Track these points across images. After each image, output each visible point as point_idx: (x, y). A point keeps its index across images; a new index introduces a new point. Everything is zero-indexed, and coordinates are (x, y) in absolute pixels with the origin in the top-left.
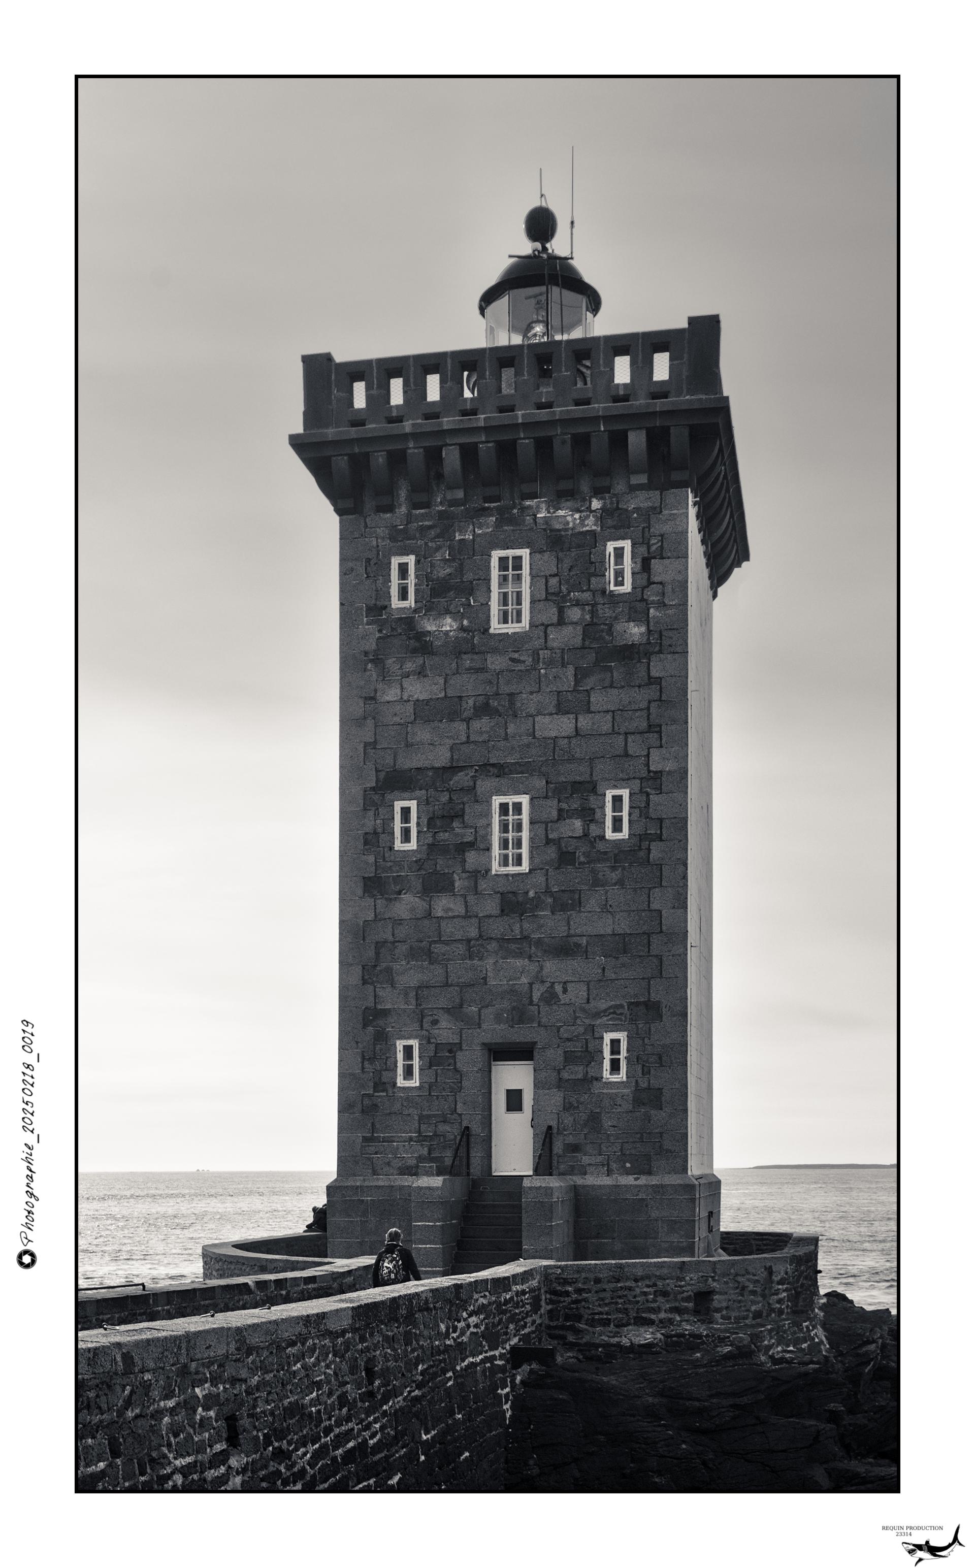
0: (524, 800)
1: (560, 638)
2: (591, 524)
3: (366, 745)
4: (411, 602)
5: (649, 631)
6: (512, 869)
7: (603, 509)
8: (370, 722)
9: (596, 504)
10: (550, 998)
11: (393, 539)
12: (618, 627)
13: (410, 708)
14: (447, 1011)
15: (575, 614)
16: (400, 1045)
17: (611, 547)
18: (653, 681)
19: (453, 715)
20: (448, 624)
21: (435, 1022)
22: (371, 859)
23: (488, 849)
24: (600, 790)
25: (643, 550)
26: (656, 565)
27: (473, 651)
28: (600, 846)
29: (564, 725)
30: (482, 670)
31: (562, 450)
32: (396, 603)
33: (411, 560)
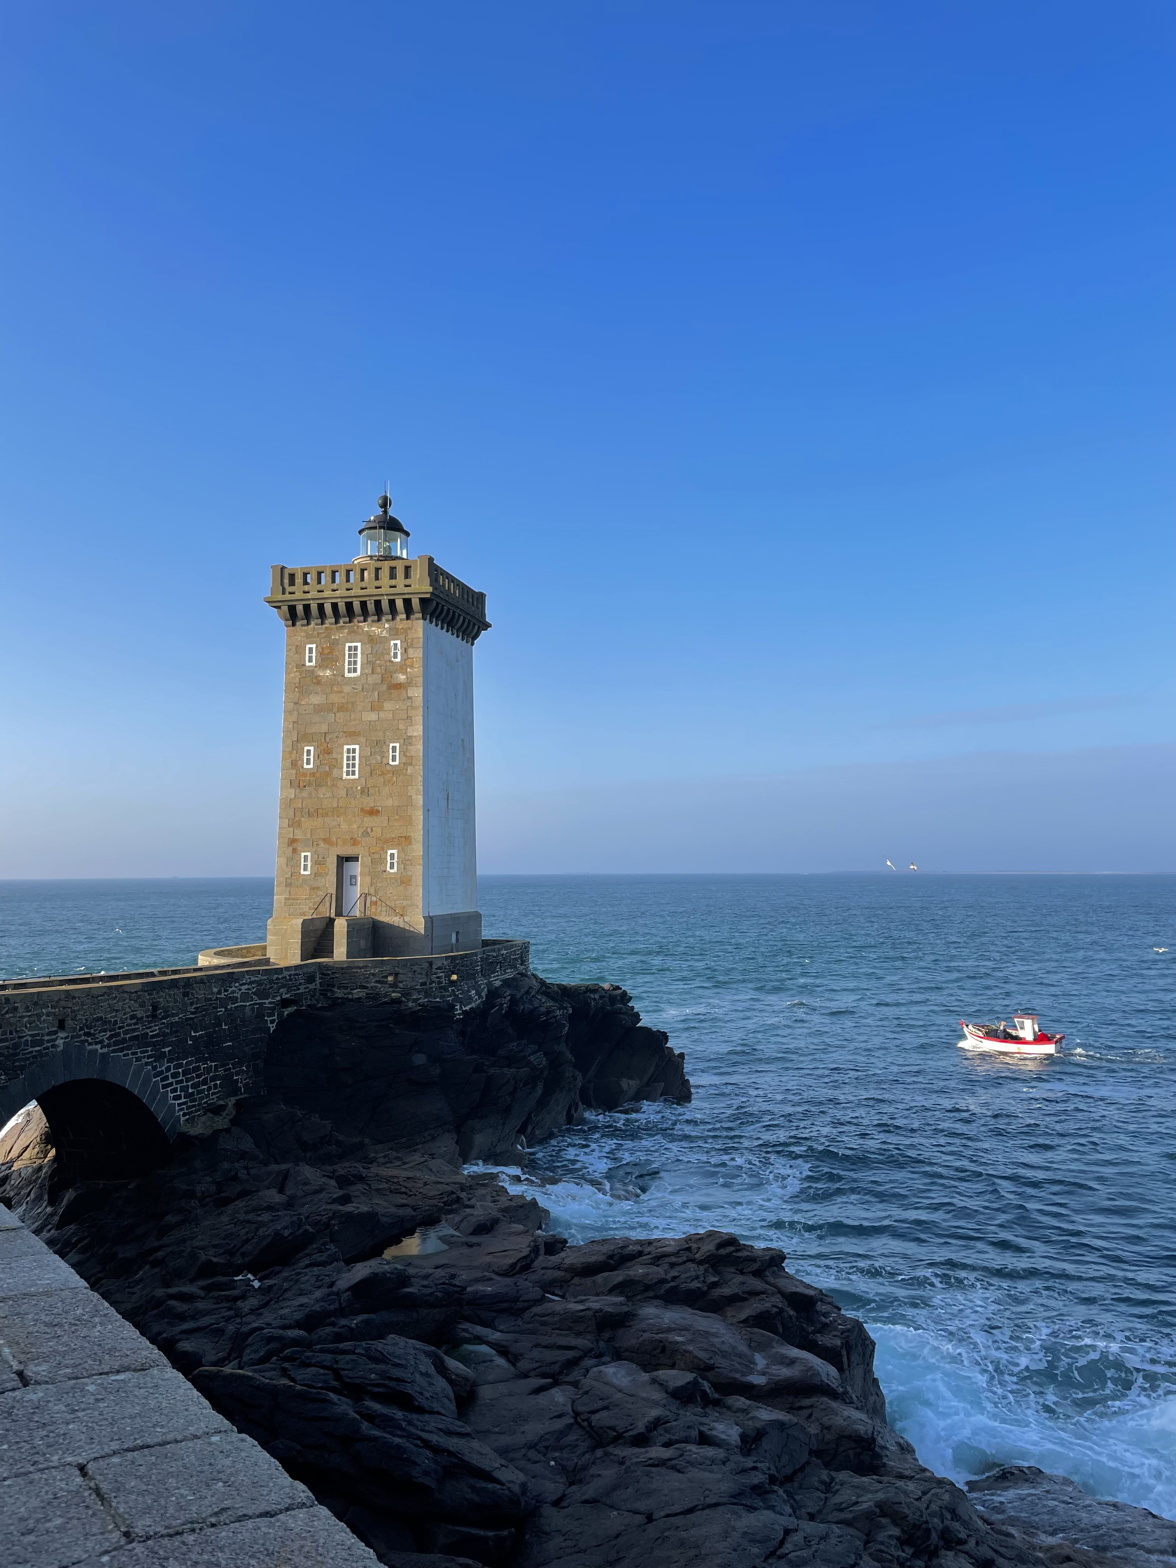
0: (357, 747)
1: (371, 679)
2: (384, 634)
3: (294, 722)
4: (313, 663)
5: (407, 678)
6: (351, 777)
7: (390, 628)
8: (296, 713)
9: (387, 626)
10: (366, 834)
11: (307, 638)
12: (395, 675)
13: (312, 707)
14: (324, 840)
15: (378, 670)
16: (303, 854)
17: (392, 642)
18: (409, 698)
19: (330, 710)
20: (328, 673)
21: (317, 845)
22: (294, 772)
23: (342, 768)
24: (387, 743)
25: (405, 645)
26: (410, 651)
27: (338, 684)
28: (388, 768)
29: (373, 716)
30: (341, 692)
31: (371, 607)
32: (308, 664)
33: (314, 646)
